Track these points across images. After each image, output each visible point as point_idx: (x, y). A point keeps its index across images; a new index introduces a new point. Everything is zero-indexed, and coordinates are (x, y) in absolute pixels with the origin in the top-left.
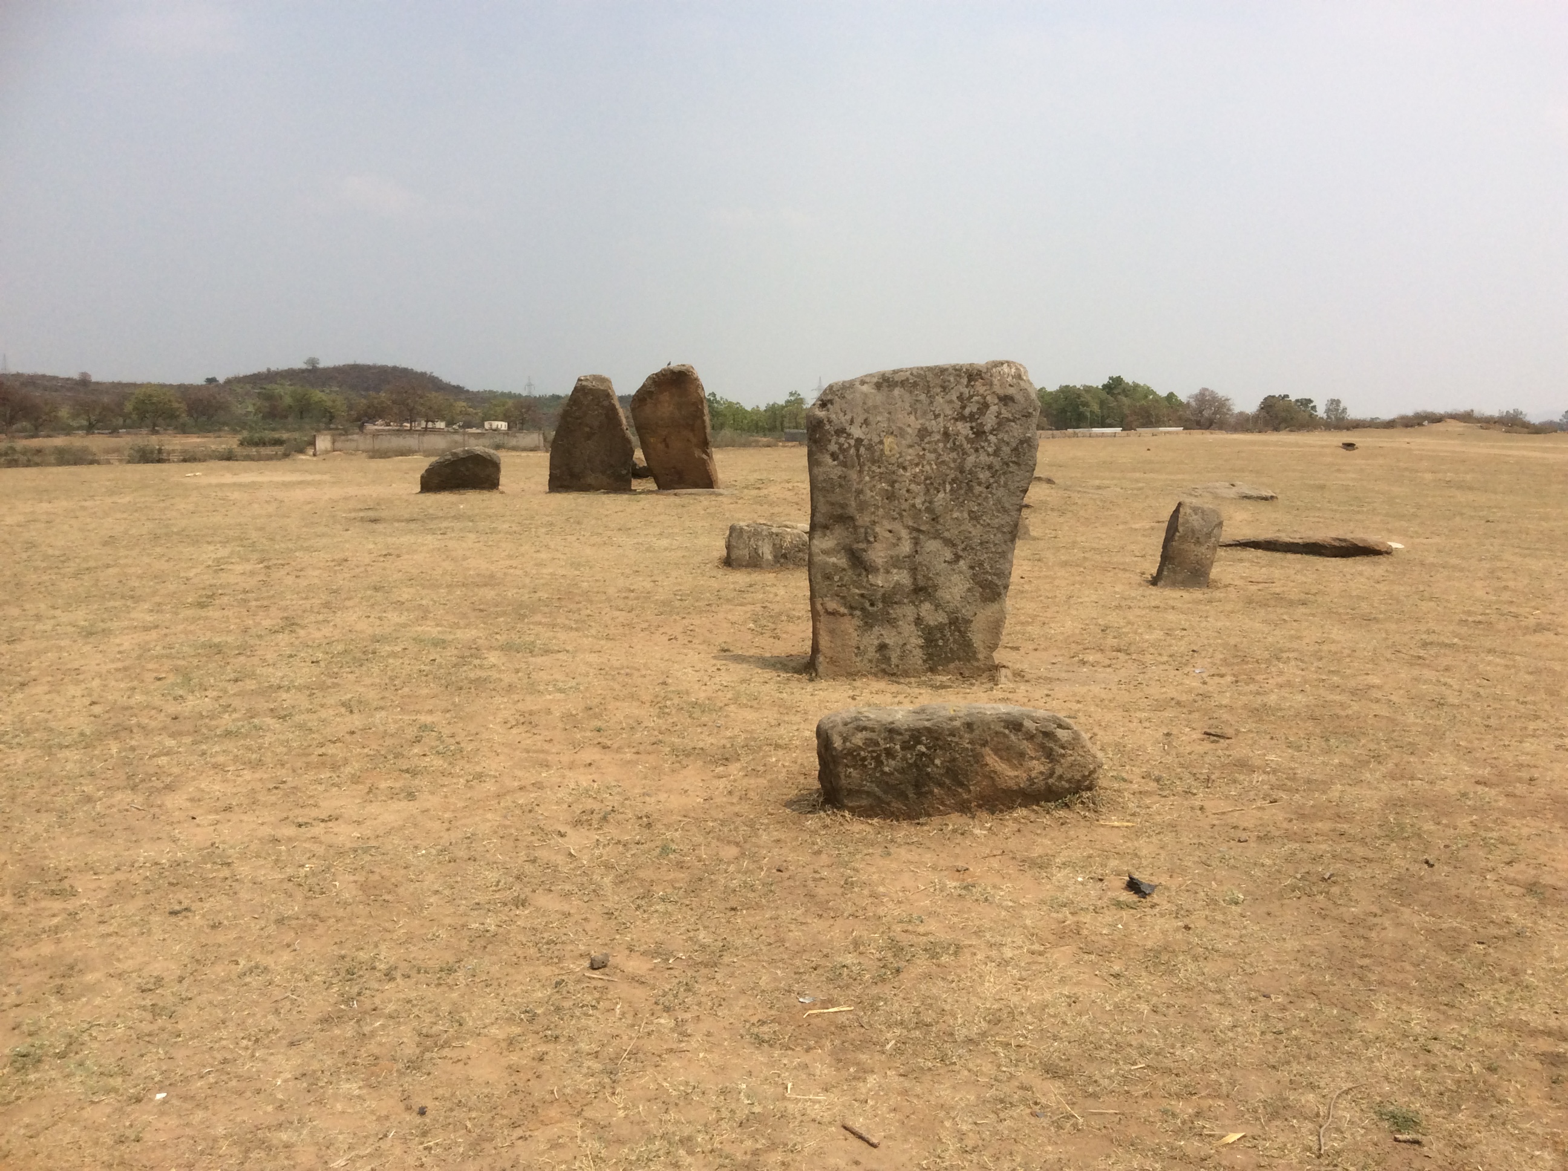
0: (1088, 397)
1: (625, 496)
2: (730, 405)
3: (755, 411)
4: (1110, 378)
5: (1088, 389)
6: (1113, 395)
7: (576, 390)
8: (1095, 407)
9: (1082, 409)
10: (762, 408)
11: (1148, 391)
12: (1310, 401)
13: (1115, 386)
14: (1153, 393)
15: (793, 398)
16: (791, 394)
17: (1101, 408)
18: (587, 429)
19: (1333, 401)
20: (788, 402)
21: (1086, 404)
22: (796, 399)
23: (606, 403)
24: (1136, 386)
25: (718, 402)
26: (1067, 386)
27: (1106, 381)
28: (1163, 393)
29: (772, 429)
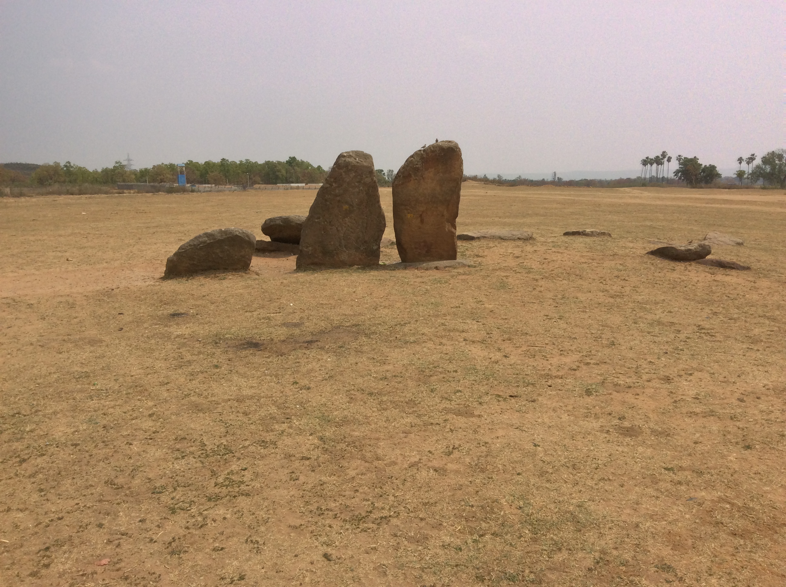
0: (280, 167)
1: (374, 273)
2: (80, 168)
3: (96, 172)
4: (290, 158)
5: (279, 163)
6: (292, 166)
7: (337, 164)
8: (284, 172)
9: (277, 173)
10: (100, 170)
11: (309, 165)
12: (382, 171)
13: (292, 161)
14: (311, 166)
15: (117, 165)
16: (117, 163)
17: (286, 173)
18: (346, 207)
19: (390, 170)
20: (114, 167)
21: (279, 171)
22: (120, 166)
23: (368, 180)
24: (303, 162)
25: (72, 167)
26: (269, 161)
27: (288, 159)
28: (316, 166)
29: (105, 183)
